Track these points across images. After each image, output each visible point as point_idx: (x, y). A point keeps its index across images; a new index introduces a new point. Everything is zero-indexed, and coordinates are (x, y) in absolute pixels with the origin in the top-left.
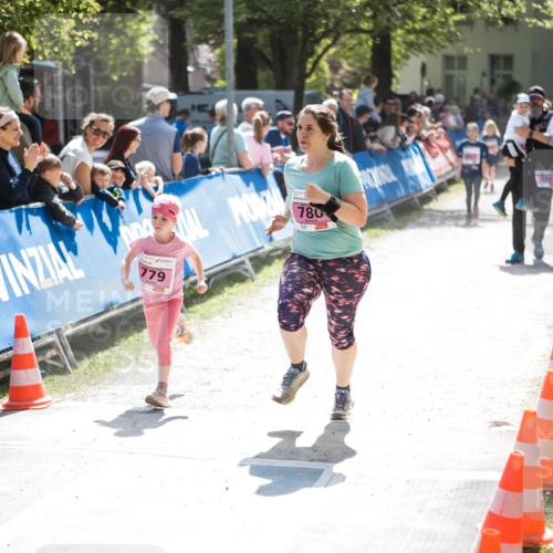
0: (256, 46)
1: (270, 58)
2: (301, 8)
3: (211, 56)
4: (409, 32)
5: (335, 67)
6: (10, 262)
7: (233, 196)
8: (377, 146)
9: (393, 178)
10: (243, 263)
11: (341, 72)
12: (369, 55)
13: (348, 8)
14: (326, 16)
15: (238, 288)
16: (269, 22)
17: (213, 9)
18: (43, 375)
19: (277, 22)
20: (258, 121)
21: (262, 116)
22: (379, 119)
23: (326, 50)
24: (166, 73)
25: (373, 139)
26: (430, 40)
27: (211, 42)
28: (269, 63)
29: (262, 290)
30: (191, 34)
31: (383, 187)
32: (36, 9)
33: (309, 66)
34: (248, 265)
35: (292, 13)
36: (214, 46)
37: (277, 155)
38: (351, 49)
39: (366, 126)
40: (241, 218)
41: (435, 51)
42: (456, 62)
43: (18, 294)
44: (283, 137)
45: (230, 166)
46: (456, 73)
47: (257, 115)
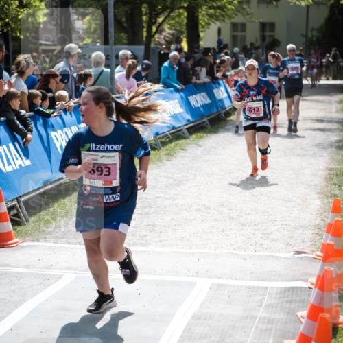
1: (125, 25)
4: (210, 8)
9: (208, 101)
12: (185, 21)
20: (130, 65)
21: (133, 62)
26: (223, 13)
28: (124, 28)
31: (203, 107)
41: (227, 20)
42: (239, 27)
46: (239, 34)
47: (130, 62)
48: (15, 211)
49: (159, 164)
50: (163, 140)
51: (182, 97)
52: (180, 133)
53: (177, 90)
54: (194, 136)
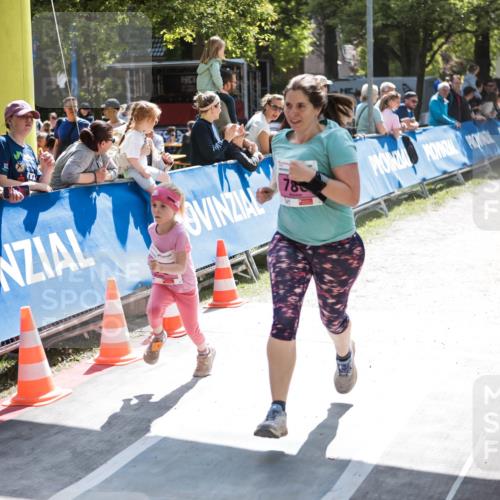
0: (388, 44)
1: (399, 53)
2: (422, 15)
3: (354, 52)
5: (446, 59)
6: (213, 203)
7: (372, 154)
8: (479, 117)
9: (491, 141)
10: (379, 203)
11: (452, 63)
12: (472, 50)
13: (457, 15)
14: (441, 21)
15: (375, 222)
16: (398, 26)
17: (358, 18)
18: (237, 284)
19: (405, 26)
22: (480, 97)
23: (440, 47)
24: (322, 66)
25: (476, 111)
27: (355, 42)
28: (398, 57)
29: (394, 223)
30: (340, 36)
31: (484, 147)
32: (231, 21)
33: (428, 59)
34: (383, 206)
35: (416, 19)
36: (357, 46)
37: (404, 124)
38: (458, 46)
39: (471, 102)
40: (378, 170)
43: (219, 225)
44: (409, 111)
45: (370, 132)
48: (243, 267)
49: (423, 214)
50: (433, 187)
51: (457, 136)
52: (454, 179)
53: (454, 128)
54: (470, 182)
